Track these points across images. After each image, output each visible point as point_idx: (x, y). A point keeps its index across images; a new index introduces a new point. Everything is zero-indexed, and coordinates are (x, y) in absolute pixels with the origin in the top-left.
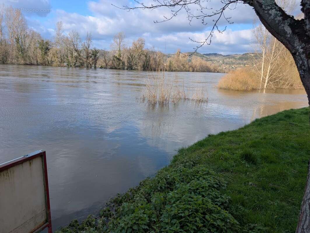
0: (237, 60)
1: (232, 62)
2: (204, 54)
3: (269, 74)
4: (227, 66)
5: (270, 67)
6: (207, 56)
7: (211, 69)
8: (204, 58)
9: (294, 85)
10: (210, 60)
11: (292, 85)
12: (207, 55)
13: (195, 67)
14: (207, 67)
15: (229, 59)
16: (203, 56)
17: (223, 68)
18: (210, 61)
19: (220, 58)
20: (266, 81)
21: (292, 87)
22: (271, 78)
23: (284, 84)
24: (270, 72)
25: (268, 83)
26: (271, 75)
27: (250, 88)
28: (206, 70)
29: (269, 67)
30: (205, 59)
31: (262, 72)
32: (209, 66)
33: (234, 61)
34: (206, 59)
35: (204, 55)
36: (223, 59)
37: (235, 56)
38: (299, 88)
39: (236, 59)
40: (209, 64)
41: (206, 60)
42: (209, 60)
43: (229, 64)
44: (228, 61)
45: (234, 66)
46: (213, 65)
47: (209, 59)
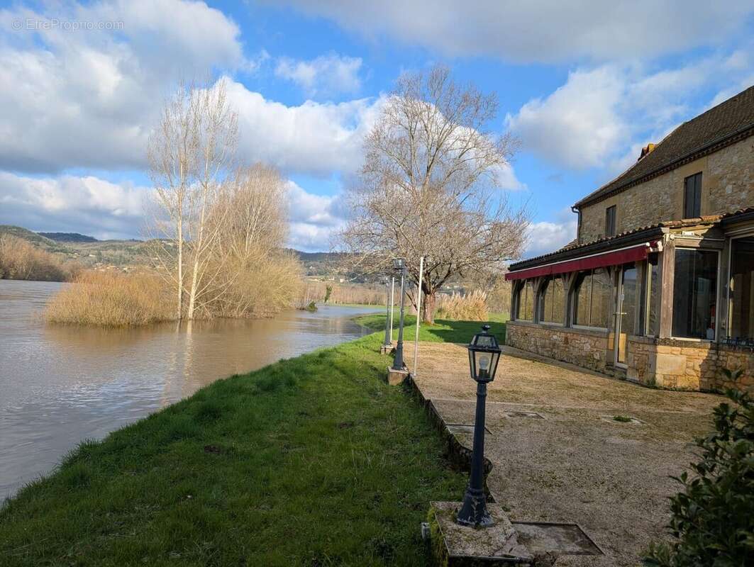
0: (135, 254)
1: (121, 256)
2: (43, 234)
3: (197, 282)
4: (111, 267)
5: (199, 266)
6: (51, 240)
7: (63, 274)
8: (40, 243)
9: (255, 309)
10: (61, 251)
11: (250, 310)
12: (50, 236)
13: (12, 265)
14: (52, 267)
15: (115, 250)
16: (40, 240)
17: (97, 272)
18: (59, 253)
19: (89, 246)
20: (192, 300)
21: (251, 314)
22: (204, 292)
23: (233, 307)
24: (198, 278)
25: (196, 304)
26: (202, 284)
27: (146, 317)
28: (47, 276)
29: (196, 266)
30: (44, 247)
31: (181, 278)
32: (57, 264)
33: (127, 256)
34: (49, 247)
35: (44, 238)
36: (97, 250)
37: (130, 244)
38: (265, 315)
39: (133, 250)
40: (55, 259)
41: (48, 250)
42: (58, 251)
43: (116, 262)
44: (112, 255)
45: (129, 269)
46: (70, 263)
47: (56, 248)
